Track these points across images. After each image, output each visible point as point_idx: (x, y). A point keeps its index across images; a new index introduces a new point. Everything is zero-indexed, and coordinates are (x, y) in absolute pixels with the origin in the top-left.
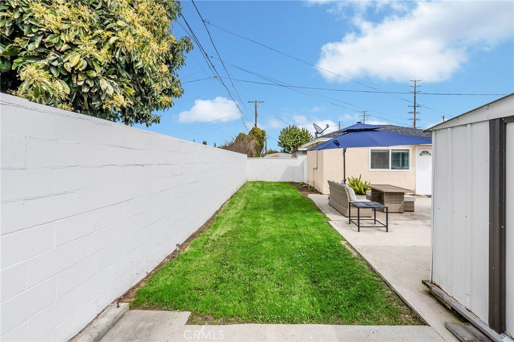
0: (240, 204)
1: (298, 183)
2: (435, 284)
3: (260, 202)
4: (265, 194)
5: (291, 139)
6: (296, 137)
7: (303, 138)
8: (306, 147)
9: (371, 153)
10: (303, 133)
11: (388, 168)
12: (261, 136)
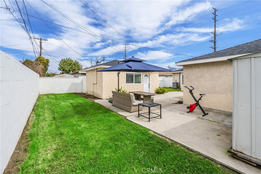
0: (46, 115)
1: (80, 93)
2: (238, 151)
3: (64, 111)
4: (63, 103)
5: (68, 66)
6: (71, 65)
7: (76, 66)
8: (86, 71)
9: (126, 75)
10: (75, 63)
11: (133, 83)
12: (46, 63)
